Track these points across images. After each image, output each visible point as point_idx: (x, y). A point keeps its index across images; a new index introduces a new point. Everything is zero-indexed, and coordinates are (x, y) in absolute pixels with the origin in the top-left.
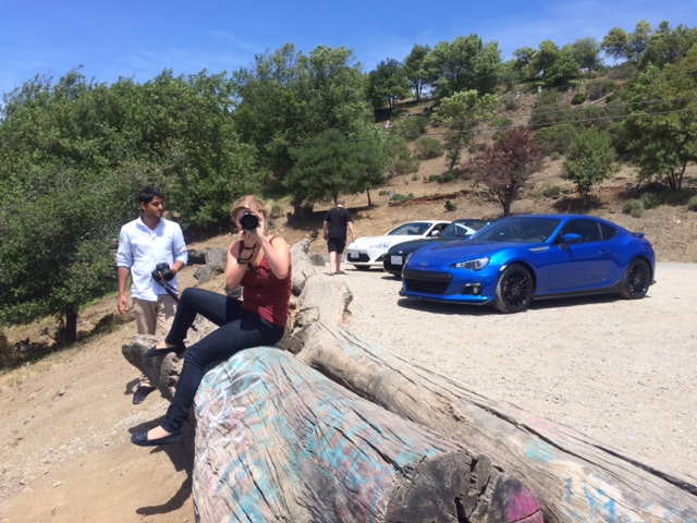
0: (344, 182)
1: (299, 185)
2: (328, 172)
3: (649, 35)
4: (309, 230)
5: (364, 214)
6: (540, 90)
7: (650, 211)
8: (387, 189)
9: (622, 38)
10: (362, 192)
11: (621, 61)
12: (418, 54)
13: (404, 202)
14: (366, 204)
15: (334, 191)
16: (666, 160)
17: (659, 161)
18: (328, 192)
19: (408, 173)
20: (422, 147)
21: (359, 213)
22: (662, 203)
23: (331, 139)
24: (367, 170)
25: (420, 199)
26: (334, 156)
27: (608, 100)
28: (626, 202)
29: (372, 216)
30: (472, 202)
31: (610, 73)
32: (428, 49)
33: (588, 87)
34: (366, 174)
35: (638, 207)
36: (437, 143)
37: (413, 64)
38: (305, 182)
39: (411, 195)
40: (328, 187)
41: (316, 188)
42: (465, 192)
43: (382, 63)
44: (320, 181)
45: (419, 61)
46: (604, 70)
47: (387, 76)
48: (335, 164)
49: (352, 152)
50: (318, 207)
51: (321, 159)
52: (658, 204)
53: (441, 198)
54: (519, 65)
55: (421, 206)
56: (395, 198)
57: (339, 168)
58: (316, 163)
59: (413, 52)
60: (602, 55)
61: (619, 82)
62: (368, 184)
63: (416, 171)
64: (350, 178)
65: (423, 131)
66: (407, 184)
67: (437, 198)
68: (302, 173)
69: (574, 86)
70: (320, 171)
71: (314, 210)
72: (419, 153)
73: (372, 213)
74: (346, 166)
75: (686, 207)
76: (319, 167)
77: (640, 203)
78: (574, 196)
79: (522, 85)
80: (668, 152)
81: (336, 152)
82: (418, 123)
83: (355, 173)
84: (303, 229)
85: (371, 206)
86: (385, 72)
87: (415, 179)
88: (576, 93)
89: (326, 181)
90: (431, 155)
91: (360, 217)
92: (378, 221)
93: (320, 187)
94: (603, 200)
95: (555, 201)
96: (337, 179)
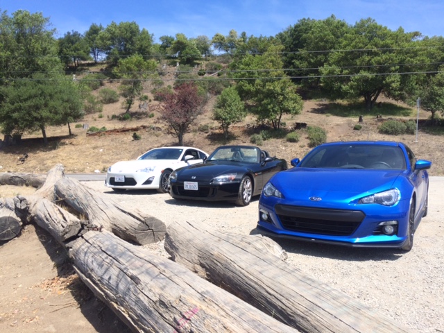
0: (51, 116)
1: (10, 117)
2: (37, 108)
3: (237, 39)
4: (19, 153)
5: (67, 141)
6: (178, 65)
7: (266, 141)
8: (82, 123)
9: (222, 39)
10: (65, 125)
11: (223, 52)
12: (94, 31)
13: (99, 132)
14: (68, 134)
15: (41, 123)
16: (274, 111)
17: (270, 111)
18: (38, 123)
19: (94, 112)
20: (103, 95)
21: (62, 141)
22: (271, 137)
23: (39, 82)
24: (70, 108)
25: (111, 131)
26: (41, 95)
27: (219, 75)
28: (252, 136)
29: (74, 143)
30: (151, 134)
31: (217, 59)
32: (101, 28)
33: (207, 66)
34: (69, 111)
35: (259, 139)
36: (114, 93)
37: (91, 37)
38: (15, 115)
39: (104, 128)
40: (36, 119)
41: (27, 120)
42: (144, 127)
43: (69, 33)
44: (30, 115)
45: (95, 35)
46: (214, 57)
47: (73, 43)
48: (43, 102)
49: (56, 93)
50: (26, 135)
51: (30, 97)
52: (269, 138)
53: (128, 130)
54: (164, 47)
55: (113, 136)
56: (91, 130)
57: (46, 105)
58: (26, 100)
59: (91, 28)
60: (212, 48)
61: (223, 65)
62: (70, 118)
63: (100, 111)
64: (56, 113)
65: (102, 84)
66: (95, 120)
67: (124, 131)
68: (12, 107)
69: (198, 64)
70: (30, 107)
71: (22, 138)
72: (102, 98)
73: (74, 140)
74: (51, 103)
75: (285, 139)
76: (29, 103)
77: (260, 136)
78: (217, 131)
79: (166, 61)
80: (274, 106)
81: (43, 92)
82: (98, 78)
83: (61, 110)
84: (14, 153)
85: (71, 135)
86: (71, 40)
87: (101, 117)
88: (200, 68)
89: (35, 114)
90: (111, 100)
91: (64, 144)
92: (80, 147)
93: (30, 119)
94: (236, 135)
95: (207, 135)
96: (45, 113)
